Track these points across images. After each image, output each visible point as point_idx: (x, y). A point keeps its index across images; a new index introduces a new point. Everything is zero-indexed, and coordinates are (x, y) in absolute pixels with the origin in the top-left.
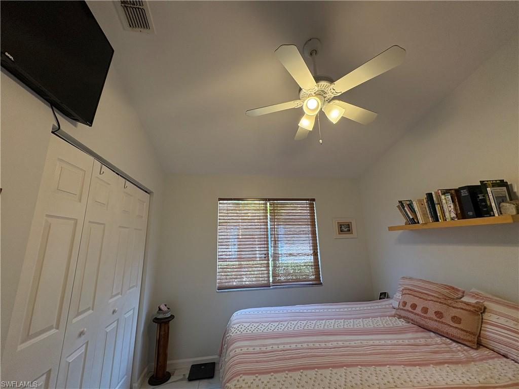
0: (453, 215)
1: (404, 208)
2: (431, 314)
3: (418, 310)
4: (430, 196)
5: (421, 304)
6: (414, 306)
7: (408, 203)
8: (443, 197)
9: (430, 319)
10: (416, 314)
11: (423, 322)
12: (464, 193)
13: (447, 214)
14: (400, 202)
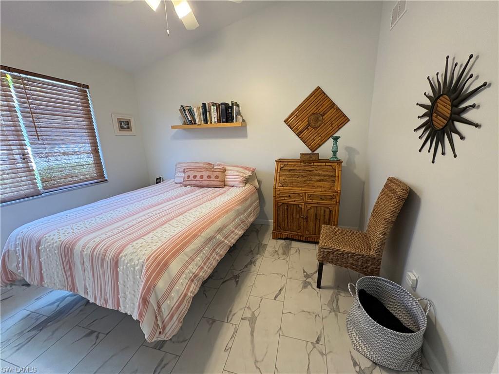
0: (216, 120)
1: (185, 112)
2: (205, 178)
3: (198, 178)
4: (204, 105)
5: (199, 175)
6: (195, 177)
7: (189, 108)
8: (212, 107)
9: (205, 180)
10: (196, 181)
11: (201, 184)
12: (223, 107)
13: (213, 119)
14: (182, 106)
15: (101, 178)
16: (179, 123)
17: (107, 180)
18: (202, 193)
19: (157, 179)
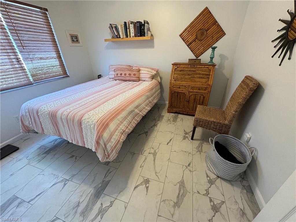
0: (133, 35)
1: (113, 28)
2: (127, 75)
3: (123, 75)
4: (125, 23)
5: (123, 73)
6: (121, 74)
7: (115, 26)
8: (131, 25)
9: (127, 77)
10: (122, 77)
11: (125, 79)
12: (138, 25)
13: (131, 34)
14: (111, 24)
15: (65, 75)
16: (109, 37)
17: (69, 76)
18: (126, 85)
19: (98, 76)
